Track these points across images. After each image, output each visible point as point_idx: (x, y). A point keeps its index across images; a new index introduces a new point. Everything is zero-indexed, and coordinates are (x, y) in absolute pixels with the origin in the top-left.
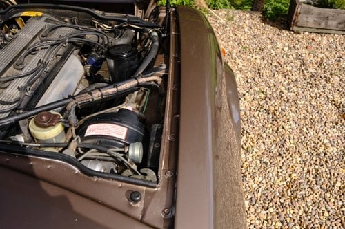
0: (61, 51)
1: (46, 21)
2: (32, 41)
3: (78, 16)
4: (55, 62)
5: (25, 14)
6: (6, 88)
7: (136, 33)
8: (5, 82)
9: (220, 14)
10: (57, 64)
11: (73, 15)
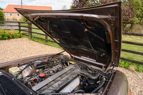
0: (74, 76)
1: (74, 66)
2: (68, 71)
3: (84, 66)
4: (71, 79)
5: (71, 62)
6: (56, 83)
7: (100, 76)
8: (56, 81)
9: (140, 74)
10: (72, 80)
11: (82, 66)
